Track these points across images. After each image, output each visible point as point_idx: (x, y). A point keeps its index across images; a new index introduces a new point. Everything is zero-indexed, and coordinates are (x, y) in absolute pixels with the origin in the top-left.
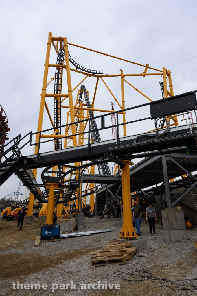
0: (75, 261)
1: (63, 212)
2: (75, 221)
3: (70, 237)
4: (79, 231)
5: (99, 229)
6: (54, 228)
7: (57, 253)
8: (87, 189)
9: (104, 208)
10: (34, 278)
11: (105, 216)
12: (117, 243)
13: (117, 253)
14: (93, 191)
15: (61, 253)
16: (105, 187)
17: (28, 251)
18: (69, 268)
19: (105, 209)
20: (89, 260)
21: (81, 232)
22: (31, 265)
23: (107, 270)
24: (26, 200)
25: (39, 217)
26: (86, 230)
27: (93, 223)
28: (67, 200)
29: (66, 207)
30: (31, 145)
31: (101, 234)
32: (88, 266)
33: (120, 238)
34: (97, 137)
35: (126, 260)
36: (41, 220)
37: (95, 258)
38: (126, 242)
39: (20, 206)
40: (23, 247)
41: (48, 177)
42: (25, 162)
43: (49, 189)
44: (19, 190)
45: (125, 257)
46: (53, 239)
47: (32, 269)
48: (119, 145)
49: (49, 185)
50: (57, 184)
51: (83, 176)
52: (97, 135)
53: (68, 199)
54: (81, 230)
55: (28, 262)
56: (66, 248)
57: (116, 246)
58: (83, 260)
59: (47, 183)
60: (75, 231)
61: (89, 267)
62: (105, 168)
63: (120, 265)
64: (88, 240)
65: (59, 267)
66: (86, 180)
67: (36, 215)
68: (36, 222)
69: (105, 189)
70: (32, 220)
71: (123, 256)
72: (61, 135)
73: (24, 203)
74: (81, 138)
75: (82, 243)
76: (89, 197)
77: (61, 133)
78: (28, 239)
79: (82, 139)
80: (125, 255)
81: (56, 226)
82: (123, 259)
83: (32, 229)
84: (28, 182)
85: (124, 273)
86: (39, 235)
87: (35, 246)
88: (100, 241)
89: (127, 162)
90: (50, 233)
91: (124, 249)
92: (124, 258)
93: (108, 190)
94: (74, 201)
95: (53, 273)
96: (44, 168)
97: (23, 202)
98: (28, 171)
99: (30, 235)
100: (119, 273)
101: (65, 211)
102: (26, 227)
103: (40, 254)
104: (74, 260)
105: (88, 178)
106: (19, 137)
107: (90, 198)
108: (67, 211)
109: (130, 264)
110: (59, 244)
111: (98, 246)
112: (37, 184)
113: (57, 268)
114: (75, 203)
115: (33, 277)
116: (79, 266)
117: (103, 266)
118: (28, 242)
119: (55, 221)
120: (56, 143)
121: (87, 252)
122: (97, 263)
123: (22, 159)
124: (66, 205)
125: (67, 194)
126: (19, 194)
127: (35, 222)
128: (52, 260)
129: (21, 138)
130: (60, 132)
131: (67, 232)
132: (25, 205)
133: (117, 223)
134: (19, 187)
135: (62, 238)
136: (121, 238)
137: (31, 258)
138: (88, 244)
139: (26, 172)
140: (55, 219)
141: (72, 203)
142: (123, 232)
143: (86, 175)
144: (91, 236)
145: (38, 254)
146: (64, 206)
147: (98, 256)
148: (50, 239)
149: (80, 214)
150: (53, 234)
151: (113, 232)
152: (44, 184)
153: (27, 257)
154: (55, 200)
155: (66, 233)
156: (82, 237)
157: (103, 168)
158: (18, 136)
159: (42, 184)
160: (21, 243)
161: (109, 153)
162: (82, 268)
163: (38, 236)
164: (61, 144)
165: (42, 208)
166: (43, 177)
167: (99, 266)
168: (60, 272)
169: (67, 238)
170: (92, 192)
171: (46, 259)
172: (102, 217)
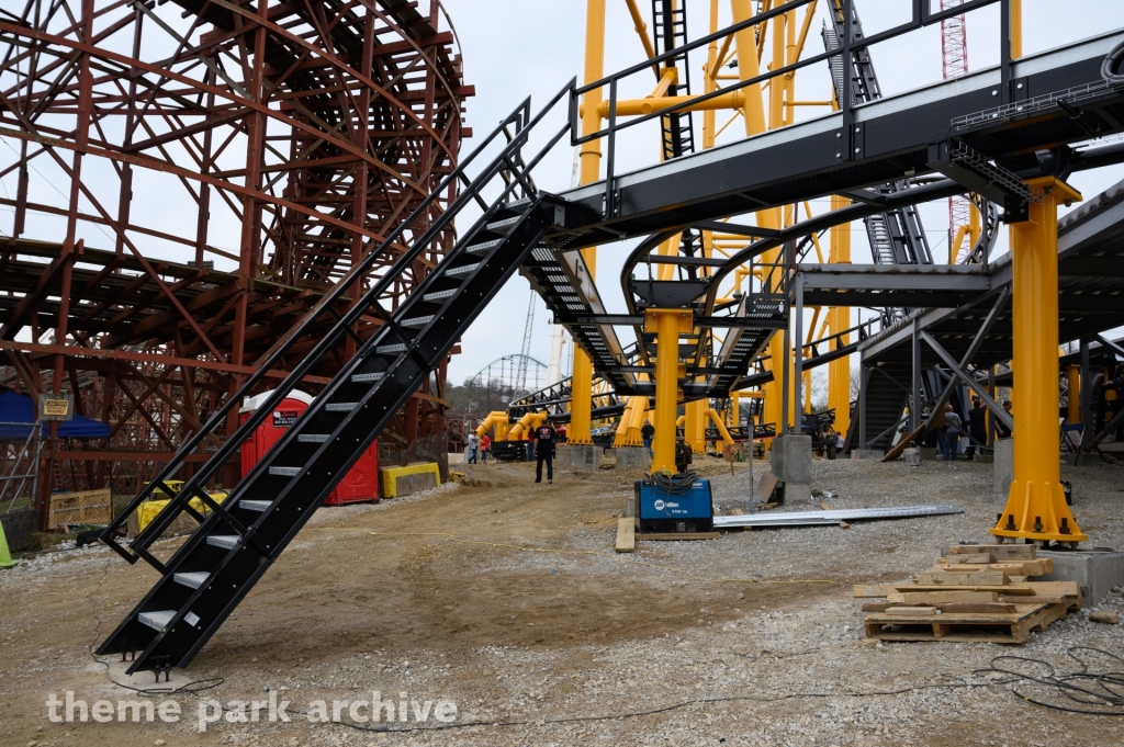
0: (791, 615)
1: (713, 435)
2: (770, 468)
3: (754, 528)
4: (791, 508)
5: (884, 503)
6: (689, 487)
7: (708, 580)
8: (814, 339)
9: (896, 418)
10: (635, 656)
11: (911, 451)
12: (985, 557)
13: (987, 599)
14: (845, 344)
15: (725, 582)
16: (908, 326)
17: (596, 565)
18: (769, 639)
19: (904, 424)
20: (849, 615)
21: (801, 510)
22: (617, 613)
23: (942, 660)
24: (561, 383)
25: (618, 450)
26: (823, 505)
27: (852, 477)
28: (731, 383)
29: (723, 414)
30: (575, 142)
31: (895, 523)
32: (849, 636)
33: (994, 540)
34: (861, 87)
35: (1031, 631)
36: (625, 461)
37: (881, 609)
38: (1027, 558)
39: (538, 409)
40: (575, 553)
41: (651, 282)
42: (559, 218)
43: (655, 335)
44: (526, 347)
45: (1027, 617)
46: (686, 531)
47: (623, 628)
48: (1012, 99)
49: (654, 318)
50: (691, 311)
51: (805, 272)
52: (863, 80)
53: (734, 378)
54: (800, 504)
55: (603, 604)
56: (744, 567)
57: (977, 570)
58: (822, 612)
59: (648, 310)
60: (774, 507)
61: (856, 641)
62: (905, 240)
63: (1002, 648)
64: (836, 544)
65: (724, 629)
66: (817, 290)
67: (606, 441)
68: (608, 469)
69: (910, 330)
70: (589, 461)
71: (1016, 612)
72: (689, 93)
73: (554, 396)
74: (784, 104)
75: (808, 555)
76: (821, 374)
77: (687, 86)
78: (589, 526)
79: (785, 108)
80: (1025, 610)
81: (695, 481)
82: (1014, 624)
83: (598, 492)
84: (570, 307)
85: (1023, 677)
86: (629, 512)
87: (619, 551)
88: (891, 550)
89: (1047, 189)
90: (674, 508)
91: (1019, 584)
92: (1021, 620)
93: (923, 335)
94: (756, 388)
95: (704, 649)
96: (635, 242)
97: (548, 393)
98: (571, 257)
99: (593, 511)
100: (997, 675)
101: (717, 431)
102: (571, 484)
103: (643, 579)
104: (784, 612)
105: (824, 283)
106: (522, 112)
107: (826, 376)
108: (729, 429)
109: (1053, 647)
110: (712, 551)
111: (884, 568)
112: (606, 315)
113: (719, 631)
114: (758, 400)
115: (632, 652)
116: (809, 636)
117: (916, 641)
118: (588, 536)
119: (685, 466)
120: (668, 136)
121: (834, 586)
122: (889, 631)
123: (546, 205)
124: (723, 409)
125: (732, 357)
126: (530, 361)
127: (602, 468)
128: (695, 604)
129: (532, 118)
130: (682, 81)
131: (739, 507)
132: (556, 403)
133: (966, 482)
134: (528, 335)
135: (723, 530)
136: (1001, 539)
137: (609, 591)
138: (834, 558)
139: (561, 262)
140: (683, 456)
141: (748, 400)
142: (1011, 518)
143: (816, 271)
144: (847, 527)
145: (634, 578)
146: (713, 410)
147: (895, 604)
148: (676, 531)
149: (792, 439)
150: (685, 512)
151: (950, 520)
152: (636, 314)
153: (597, 588)
154: (680, 383)
155: (738, 511)
156: (809, 531)
157: (895, 239)
158: (519, 109)
159: (627, 312)
160: (563, 538)
161: (954, 144)
162: (823, 643)
163: (624, 516)
164: (691, 139)
165: (623, 418)
166: (628, 283)
167: (901, 642)
168: (735, 647)
169: (740, 529)
170: (842, 351)
171: (668, 600)
172: (895, 457)
